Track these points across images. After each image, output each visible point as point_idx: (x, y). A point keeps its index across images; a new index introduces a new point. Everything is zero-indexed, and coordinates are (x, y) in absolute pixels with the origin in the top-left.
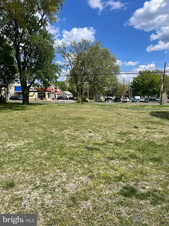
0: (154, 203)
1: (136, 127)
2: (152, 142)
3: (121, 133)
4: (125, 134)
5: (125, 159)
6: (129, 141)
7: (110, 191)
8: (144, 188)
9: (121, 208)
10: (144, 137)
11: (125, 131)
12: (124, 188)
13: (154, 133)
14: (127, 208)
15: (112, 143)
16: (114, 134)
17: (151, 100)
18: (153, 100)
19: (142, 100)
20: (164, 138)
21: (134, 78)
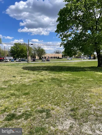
0: (26, 119)
1: (14, 77)
2: (24, 84)
3: (4, 82)
4: (7, 82)
5: (8, 97)
6: (10, 86)
8: (20, 112)
10: (19, 82)
11: (7, 80)
13: (25, 79)
17: (22, 60)
18: (24, 60)
19: (17, 60)
20: (30, 81)
21: (12, 47)
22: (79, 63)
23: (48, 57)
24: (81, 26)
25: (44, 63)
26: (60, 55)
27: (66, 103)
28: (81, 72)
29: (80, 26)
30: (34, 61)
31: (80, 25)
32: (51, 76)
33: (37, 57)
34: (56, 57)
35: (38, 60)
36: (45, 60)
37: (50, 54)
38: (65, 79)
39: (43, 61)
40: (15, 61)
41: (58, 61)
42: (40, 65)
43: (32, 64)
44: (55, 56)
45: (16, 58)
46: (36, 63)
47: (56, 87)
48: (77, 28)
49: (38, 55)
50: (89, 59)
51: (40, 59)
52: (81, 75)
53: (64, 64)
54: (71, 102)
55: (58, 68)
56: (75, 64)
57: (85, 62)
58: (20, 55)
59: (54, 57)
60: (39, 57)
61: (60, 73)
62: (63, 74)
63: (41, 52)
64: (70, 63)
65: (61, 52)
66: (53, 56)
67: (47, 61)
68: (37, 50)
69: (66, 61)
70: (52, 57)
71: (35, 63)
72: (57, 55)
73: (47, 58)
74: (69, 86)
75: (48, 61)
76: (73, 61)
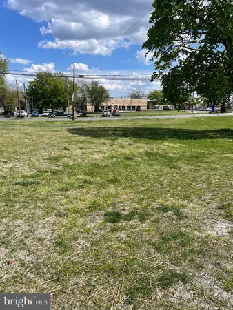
0: (143, 220)
1: (65, 149)
2: (95, 164)
3: (50, 159)
4: (57, 159)
5: (82, 186)
6: (66, 166)
7: (94, 223)
8: (124, 210)
9: (118, 234)
10: (83, 159)
11: (54, 155)
12: (105, 215)
13: (91, 153)
14: (123, 232)
15: (47, 172)
16: (42, 161)
17: (59, 114)
18: (62, 114)
19: (44, 114)
20: (104, 158)
21: (30, 83)
22: (188, 122)
23: (115, 107)
24: (203, 33)
25: (110, 121)
26: (143, 103)
27: (203, 198)
28: (204, 141)
29: (200, 33)
30: (84, 115)
31: (200, 31)
32: (142, 148)
33: (89, 108)
34: (134, 107)
35: (92, 113)
36: (109, 113)
37: (118, 99)
38: (175, 153)
39: (104, 116)
40: (42, 115)
41: (139, 115)
42: (103, 126)
43: (83, 123)
44: (132, 105)
45: (42, 108)
46: (91, 121)
47: (166, 169)
48: (195, 38)
49: (92, 103)
50: (210, 113)
51: (97, 110)
52: (207, 147)
53: (154, 123)
54: (211, 195)
55: (148, 132)
56: (181, 124)
57: (202, 118)
58: (51, 102)
59: (129, 107)
60: (96, 107)
61: (158, 141)
62: (166, 144)
63: (98, 95)
64: (168, 122)
65: (143, 95)
66: (126, 105)
67: (115, 115)
68: (90, 89)
69: (158, 117)
70: (124, 107)
71: (88, 122)
72: (135, 103)
73: (113, 108)
74: (192, 167)
75: (117, 116)
76: (177, 117)
